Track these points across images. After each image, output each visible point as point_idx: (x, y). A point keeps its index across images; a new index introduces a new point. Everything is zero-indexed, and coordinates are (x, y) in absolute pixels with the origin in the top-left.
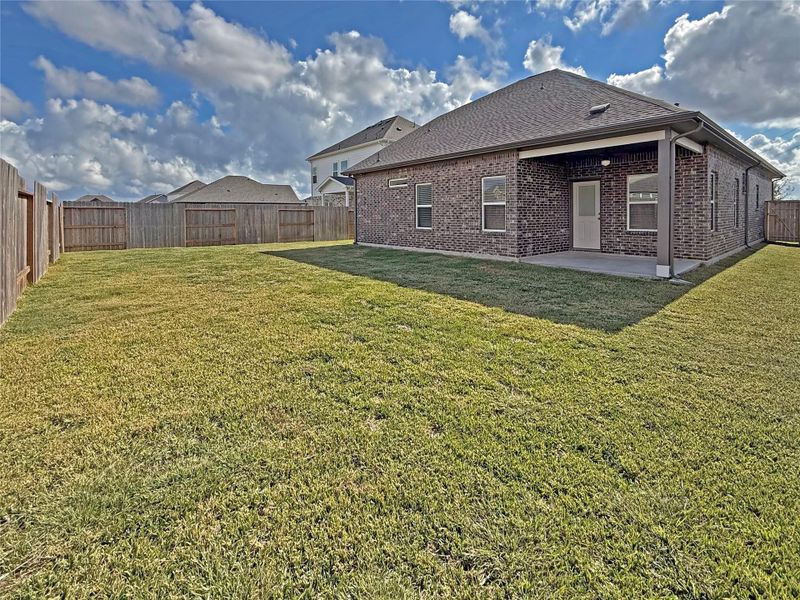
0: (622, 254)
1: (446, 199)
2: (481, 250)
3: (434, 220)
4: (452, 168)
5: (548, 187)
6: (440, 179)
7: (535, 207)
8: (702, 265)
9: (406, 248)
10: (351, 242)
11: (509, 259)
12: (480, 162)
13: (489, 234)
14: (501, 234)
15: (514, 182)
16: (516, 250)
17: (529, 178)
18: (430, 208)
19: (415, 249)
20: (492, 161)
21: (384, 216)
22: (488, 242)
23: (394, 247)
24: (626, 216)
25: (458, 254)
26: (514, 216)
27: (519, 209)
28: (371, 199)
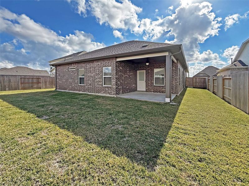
0: (153, 92)
1: (90, 74)
2: (102, 93)
3: (85, 82)
4: (92, 64)
5: (128, 72)
6: (87, 67)
7: (123, 78)
8: (176, 96)
9: (75, 92)
10: (54, 89)
11: (112, 96)
12: (102, 62)
13: (105, 87)
14: (110, 87)
15: (115, 69)
16: (115, 93)
17: (121, 68)
18: (84, 78)
19: (78, 92)
20: (106, 62)
21: (67, 80)
22: (104, 90)
23: (70, 91)
24: (154, 81)
25: (94, 94)
26: (114, 81)
27: (116, 78)
28: (62, 75)
